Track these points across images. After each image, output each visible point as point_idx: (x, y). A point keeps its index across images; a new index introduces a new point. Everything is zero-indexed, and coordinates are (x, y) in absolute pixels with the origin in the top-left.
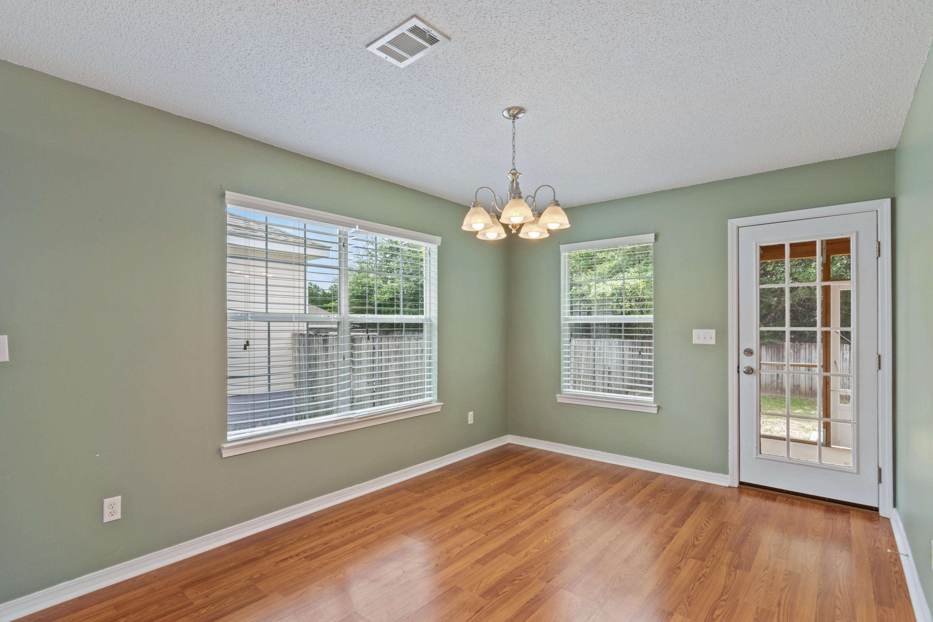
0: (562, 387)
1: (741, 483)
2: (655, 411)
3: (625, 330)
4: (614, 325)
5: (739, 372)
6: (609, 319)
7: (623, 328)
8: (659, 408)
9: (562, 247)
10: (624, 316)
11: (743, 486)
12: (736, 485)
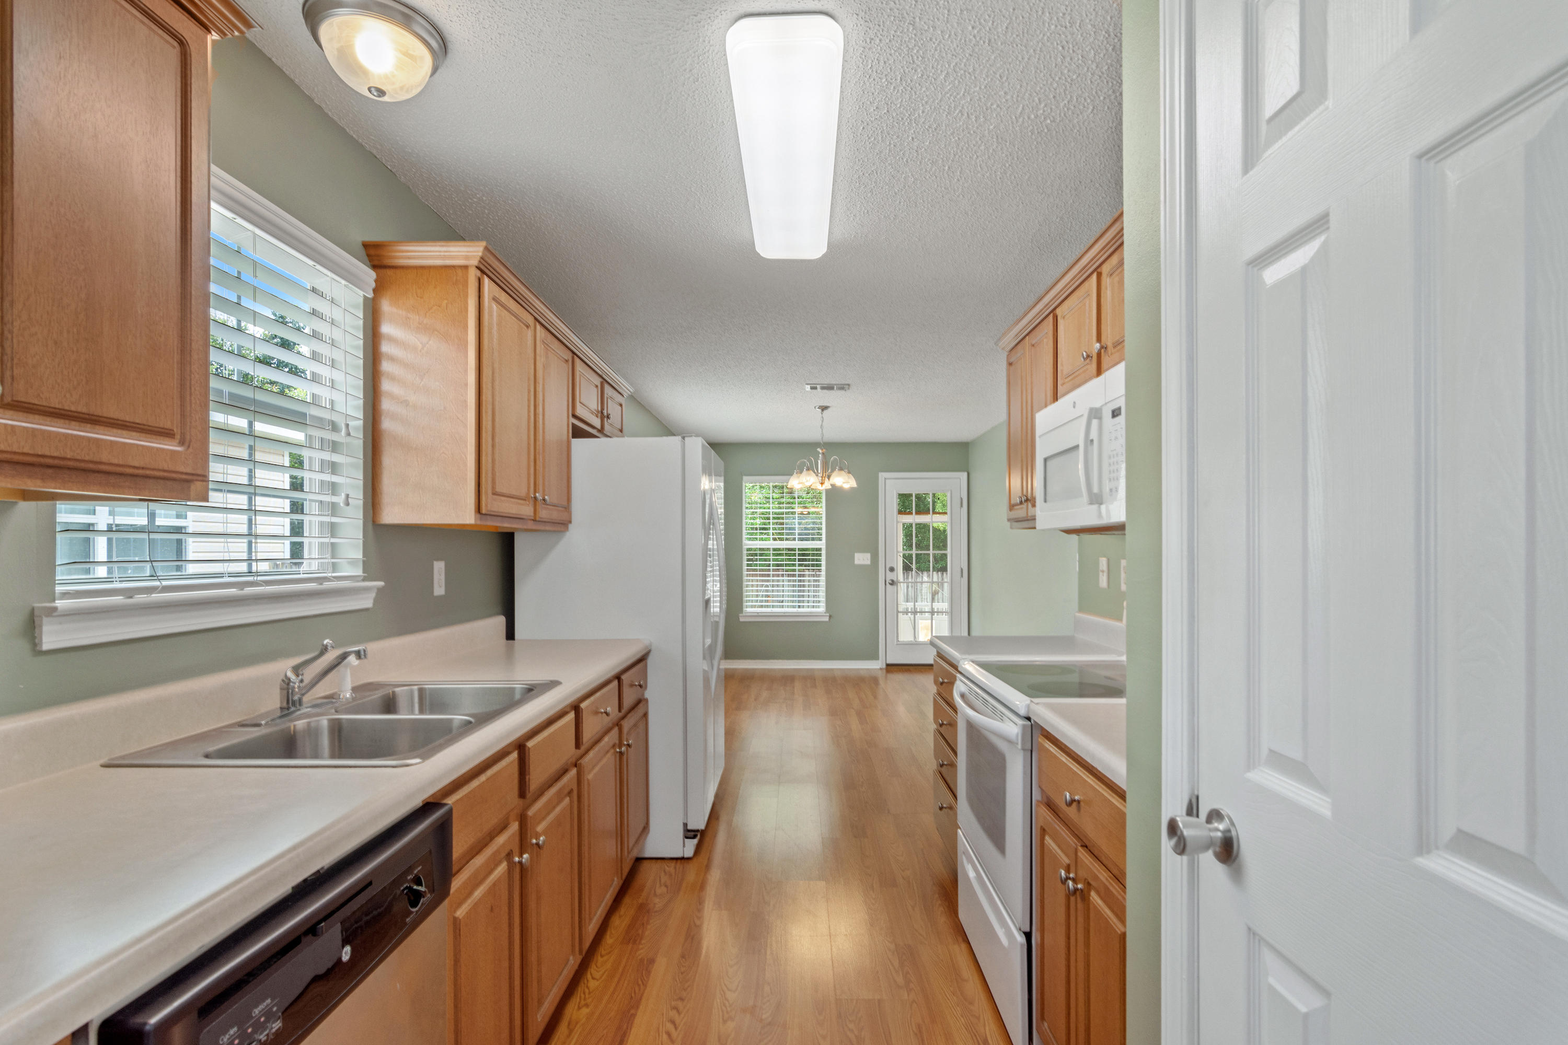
0: (744, 606)
1: (888, 665)
2: (827, 619)
3: (799, 554)
4: (789, 549)
5: (886, 584)
6: (786, 545)
7: (797, 552)
8: (830, 617)
9: (745, 478)
10: (797, 542)
11: (889, 667)
12: (884, 666)
